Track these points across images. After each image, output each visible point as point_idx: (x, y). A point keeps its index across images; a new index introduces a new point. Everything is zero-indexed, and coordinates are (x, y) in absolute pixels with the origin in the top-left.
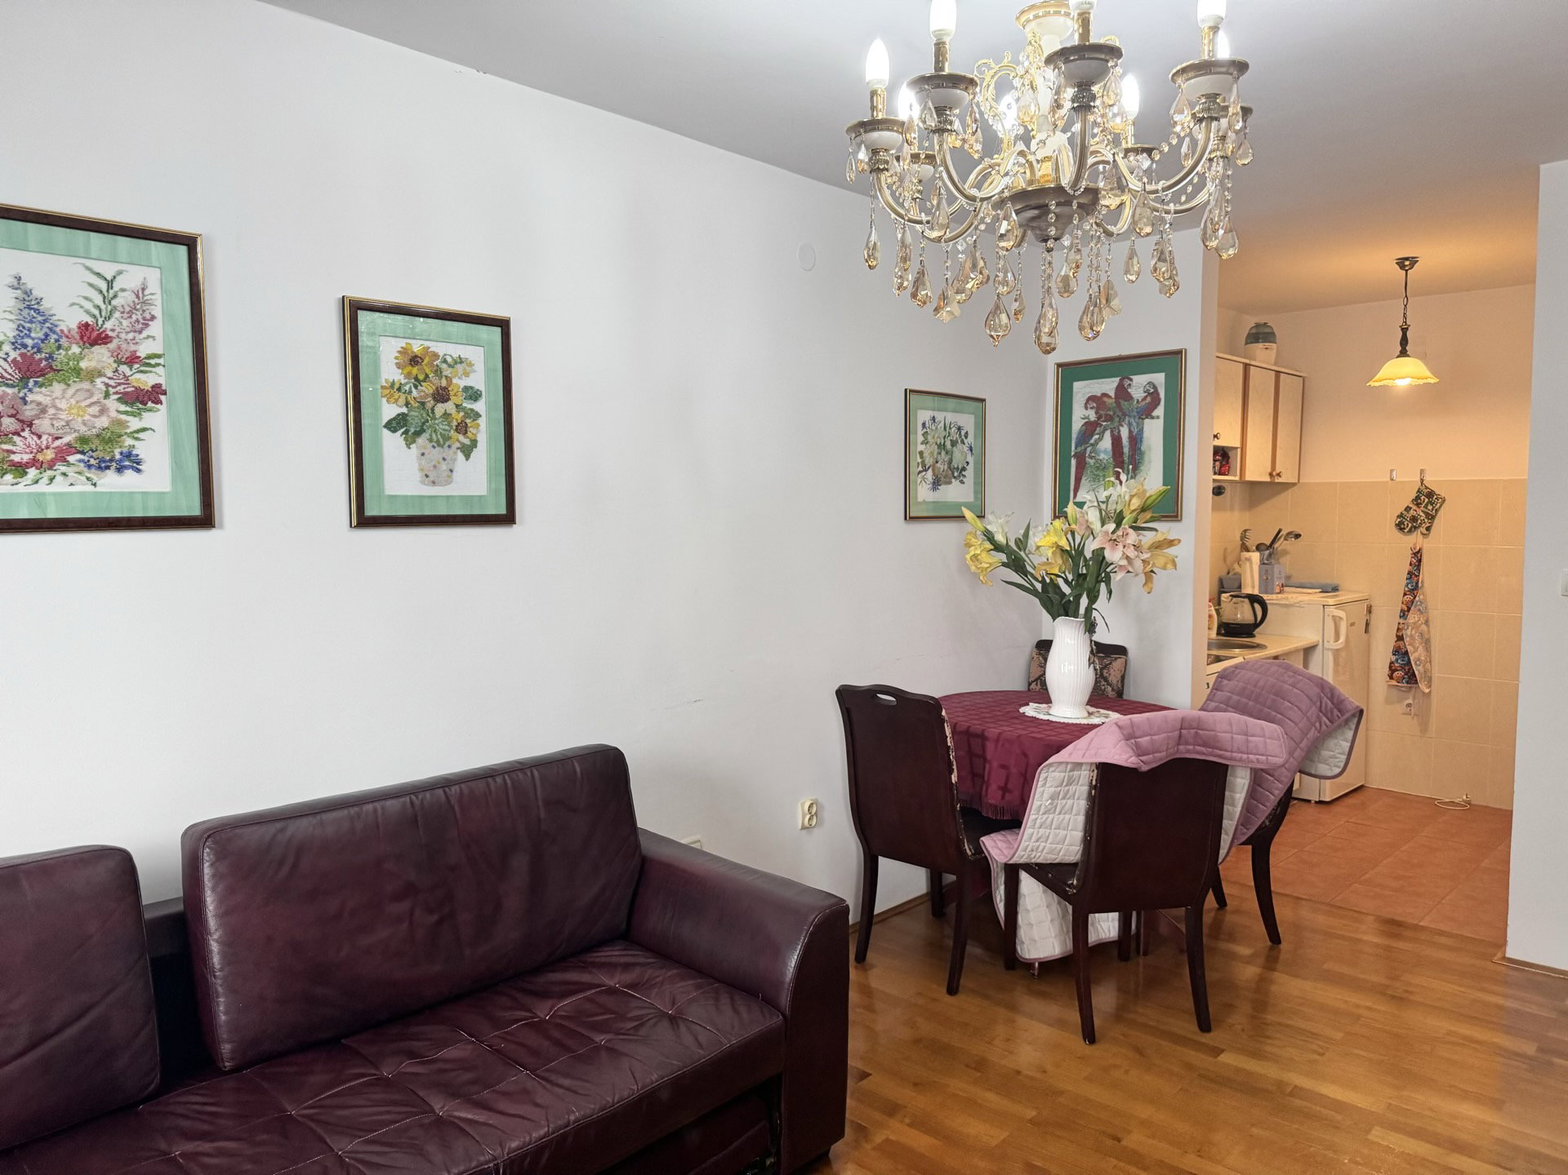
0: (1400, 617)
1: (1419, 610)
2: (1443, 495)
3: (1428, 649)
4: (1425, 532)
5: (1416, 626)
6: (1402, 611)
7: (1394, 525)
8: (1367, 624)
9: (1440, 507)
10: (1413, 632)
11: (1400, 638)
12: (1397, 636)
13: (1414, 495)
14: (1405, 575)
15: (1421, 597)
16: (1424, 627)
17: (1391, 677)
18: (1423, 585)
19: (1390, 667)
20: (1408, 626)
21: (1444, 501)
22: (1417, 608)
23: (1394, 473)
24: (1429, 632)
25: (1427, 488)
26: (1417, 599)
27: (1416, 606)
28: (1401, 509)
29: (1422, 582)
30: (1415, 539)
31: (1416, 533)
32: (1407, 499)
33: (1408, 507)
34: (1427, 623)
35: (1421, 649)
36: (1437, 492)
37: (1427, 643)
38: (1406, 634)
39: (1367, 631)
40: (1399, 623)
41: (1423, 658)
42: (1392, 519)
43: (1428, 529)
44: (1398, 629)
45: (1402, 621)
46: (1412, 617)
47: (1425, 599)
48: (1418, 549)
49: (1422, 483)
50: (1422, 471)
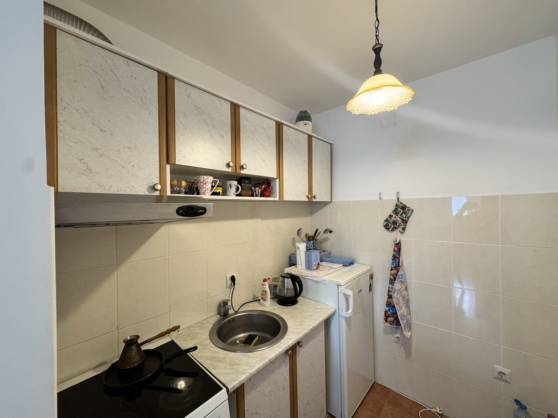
0: (390, 283)
1: (401, 281)
2: (412, 208)
3: (408, 307)
4: (402, 230)
5: (399, 291)
6: (390, 279)
7: (383, 225)
8: (371, 286)
9: (410, 215)
10: (398, 296)
11: (390, 297)
12: (389, 295)
13: (393, 208)
14: (391, 257)
15: (402, 272)
16: (405, 292)
17: (386, 321)
18: (402, 265)
19: (385, 314)
20: (395, 291)
21: (412, 212)
22: (400, 279)
23: (381, 195)
24: (408, 295)
25: (401, 203)
26: (399, 273)
27: (399, 278)
28: (386, 216)
29: (402, 262)
30: (396, 235)
31: (396, 231)
32: (389, 210)
33: (390, 215)
34: (406, 289)
35: (404, 308)
36: (408, 206)
37: (407, 302)
38: (394, 296)
39: (370, 290)
40: (389, 287)
41: (405, 314)
42: (381, 223)
43: (404, 229)
44: (389, 291)
45: (391, 286)
46: (397, 286)
47: (404, 274)
48: (398, 242)
49: (398, 200)
50: (398, 193)
